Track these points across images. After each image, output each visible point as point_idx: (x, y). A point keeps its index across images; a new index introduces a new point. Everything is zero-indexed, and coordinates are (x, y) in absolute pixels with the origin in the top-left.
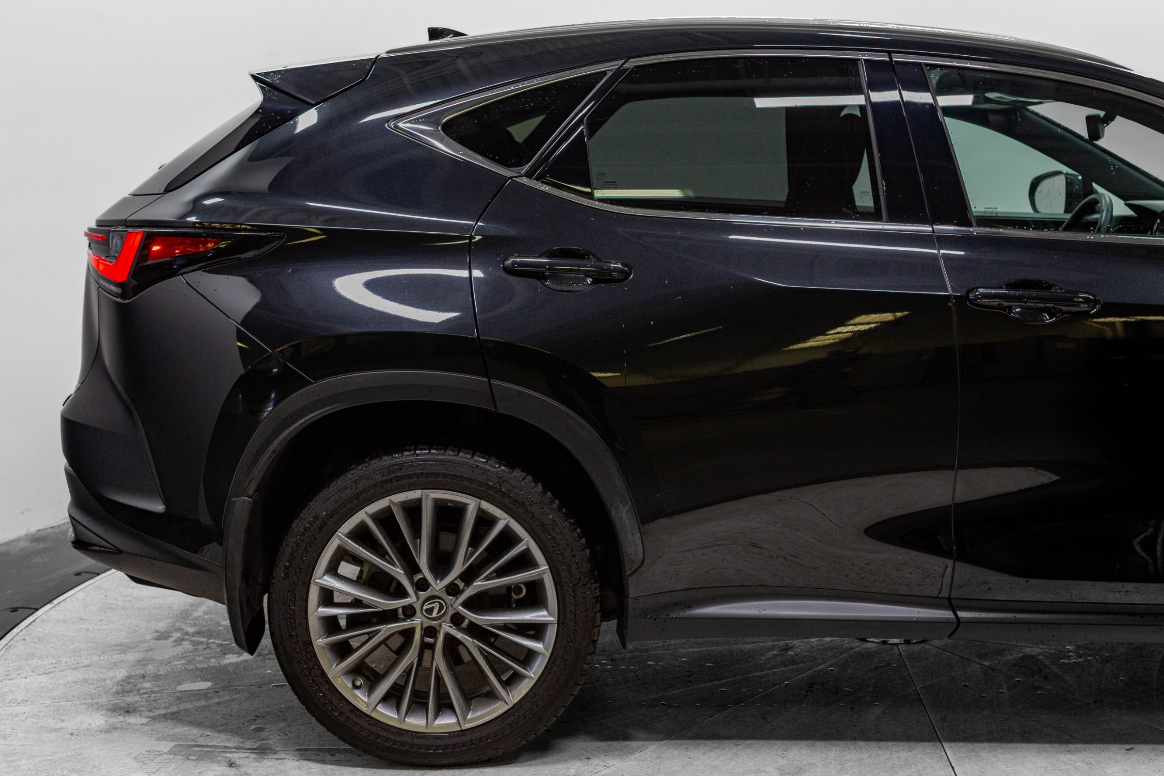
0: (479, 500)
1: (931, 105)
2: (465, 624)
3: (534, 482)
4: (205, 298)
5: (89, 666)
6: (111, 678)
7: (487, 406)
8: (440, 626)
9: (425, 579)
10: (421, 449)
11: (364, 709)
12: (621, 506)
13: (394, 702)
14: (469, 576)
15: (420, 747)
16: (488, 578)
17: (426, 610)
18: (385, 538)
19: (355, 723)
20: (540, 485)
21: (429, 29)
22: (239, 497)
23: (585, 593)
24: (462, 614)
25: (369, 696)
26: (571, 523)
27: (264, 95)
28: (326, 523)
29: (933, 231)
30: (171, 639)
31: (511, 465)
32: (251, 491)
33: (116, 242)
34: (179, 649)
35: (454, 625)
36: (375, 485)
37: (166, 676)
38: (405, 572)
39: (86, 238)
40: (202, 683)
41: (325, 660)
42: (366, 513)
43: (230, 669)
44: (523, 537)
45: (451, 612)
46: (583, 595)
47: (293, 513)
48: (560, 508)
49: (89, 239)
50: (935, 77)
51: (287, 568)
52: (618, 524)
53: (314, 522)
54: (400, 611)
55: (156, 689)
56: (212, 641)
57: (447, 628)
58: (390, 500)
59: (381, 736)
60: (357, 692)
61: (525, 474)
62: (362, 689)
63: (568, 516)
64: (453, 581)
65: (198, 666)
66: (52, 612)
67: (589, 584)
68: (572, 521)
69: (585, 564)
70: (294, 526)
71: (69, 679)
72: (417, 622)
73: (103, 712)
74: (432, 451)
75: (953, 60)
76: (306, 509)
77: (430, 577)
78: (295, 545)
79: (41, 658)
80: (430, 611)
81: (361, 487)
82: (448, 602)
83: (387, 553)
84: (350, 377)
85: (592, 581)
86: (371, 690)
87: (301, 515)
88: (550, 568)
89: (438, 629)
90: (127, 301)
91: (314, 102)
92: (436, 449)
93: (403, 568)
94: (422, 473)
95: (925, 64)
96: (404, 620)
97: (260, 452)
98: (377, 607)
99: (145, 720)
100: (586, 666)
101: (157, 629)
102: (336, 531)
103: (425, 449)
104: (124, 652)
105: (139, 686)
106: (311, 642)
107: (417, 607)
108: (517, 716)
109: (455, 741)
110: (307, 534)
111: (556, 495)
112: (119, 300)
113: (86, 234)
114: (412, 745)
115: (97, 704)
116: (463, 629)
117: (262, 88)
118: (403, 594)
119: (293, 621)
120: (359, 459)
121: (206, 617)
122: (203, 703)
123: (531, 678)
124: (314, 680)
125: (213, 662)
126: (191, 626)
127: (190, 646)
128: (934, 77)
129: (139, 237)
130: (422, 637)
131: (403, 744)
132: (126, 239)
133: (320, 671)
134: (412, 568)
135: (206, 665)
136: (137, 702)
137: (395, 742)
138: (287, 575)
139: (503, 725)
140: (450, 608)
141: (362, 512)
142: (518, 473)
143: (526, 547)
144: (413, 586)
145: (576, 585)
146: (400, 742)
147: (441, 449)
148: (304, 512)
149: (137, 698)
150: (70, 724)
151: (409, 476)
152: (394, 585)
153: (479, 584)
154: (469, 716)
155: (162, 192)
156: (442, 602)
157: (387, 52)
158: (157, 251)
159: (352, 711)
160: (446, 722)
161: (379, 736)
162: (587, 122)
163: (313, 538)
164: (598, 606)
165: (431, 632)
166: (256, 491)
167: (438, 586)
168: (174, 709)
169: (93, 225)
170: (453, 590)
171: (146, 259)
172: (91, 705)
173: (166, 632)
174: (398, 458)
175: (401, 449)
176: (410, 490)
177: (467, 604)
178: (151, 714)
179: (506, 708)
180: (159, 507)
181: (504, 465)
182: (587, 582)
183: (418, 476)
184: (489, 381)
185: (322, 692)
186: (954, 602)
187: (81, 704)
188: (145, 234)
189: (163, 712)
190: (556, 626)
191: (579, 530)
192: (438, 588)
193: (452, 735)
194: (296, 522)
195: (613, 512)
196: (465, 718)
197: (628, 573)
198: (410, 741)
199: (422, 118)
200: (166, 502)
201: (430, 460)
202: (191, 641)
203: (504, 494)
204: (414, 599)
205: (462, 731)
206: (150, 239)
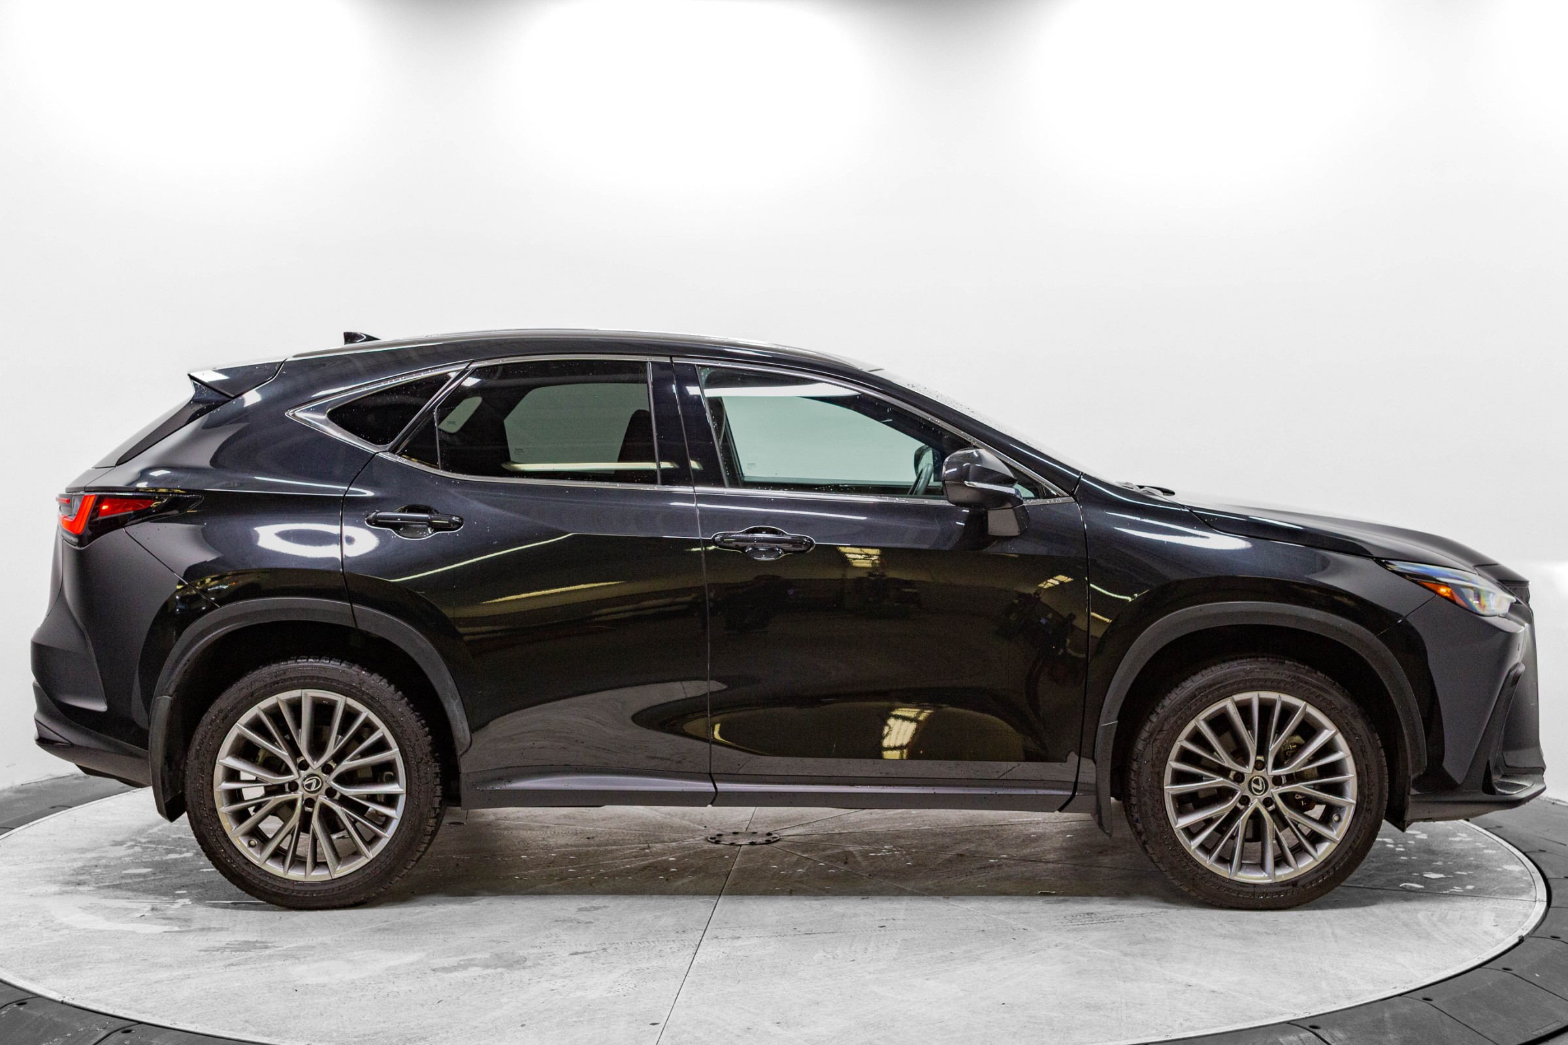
0: (345, 697)
1: (699, 397)
2: (337, 796)
3: (388, 683)
4: (140, 545)
5: (52, 860)
6: (69, 867)
7: (349, 623)
8: (317, 797)
9: (305, 761)
10: (302, 659)
11: (256, 862)
12: (452, 700)
13: (282, 858)
14: (339, 757)
15: (299, 892)
16: (352, 760)
17: (306, 785)
18: (274, 728)
19: (249, 873)
20: (393, 687)
21: (345, 333)
22: (162, 695)
23: (427, 769)
24: (334, 788)
25: (260, 854)
26: (416, 715)
27: (196, 390)
28: (228, 716)
29: (694, 492)
30: (125, 846)
31: (371, 671)
32: (171, 691)
33: (77, 504)
34: (131, 851)
35: (328, 797)
36: (265, 686)
37: (115, 866)
38: (289, 755)
39: (57, 503)
40: (144, 869)
41: (228, 824)
42: (259, 708)
43: (170, 862)
44: (379, 727)
45: (325, 787)
46: (425, 771)
47: (204, 709)
48: (408, 704)
49: (60, 503)
50: (705, 374)
51: (197, 751)
52: (450, 714)
53: (219, 715)
54: (287, 785)
55: (105, 872)
56: (160, 846)
57: (322, 799)
58: (277, 698)
59: (268, 883)
60: (251, 850)
61: (381, 678)
62: (256, 848)
63: (414, 710)
64: (327, 762)
65: (144, 860)
66: (26, 830)
67: (430, 763)
68: (417, 714)
69: (427, 747)
70: (203, 718)
71: (35, 867)
72: (299, 795)
73: (59, 885)
74: (309, 660)
75: (718, 362)
76: (213, 705)
77: (308, 759)
78: (204, 733)
79: (13, 856)
80: (309, 786)
81: (254, 688)
82: (323, 779)
83: (276, 741)
84: (247, 603)
85: (433, 760)
86: (262, 850)
87: (209, 710)
88: (400, 750)
89: (315, 800)
90: (82, 548)
91: (233, 396)
92: (313, 659)
93: (288, 751)
94: (301, 676)
95: (698, 365)
96: (290, 793)
97: (177, 662)
98: (268, 782)
99: (92, 888)
100: (428, 828)
101: (115, 840)
102: (236, 722)
103: (304, 658)
104: (83, 853)
105: (91, 871)
106: (216, 810)
107: (299, 782)
108: (374, 867)
109: (327, 887)
110: (213, 724)
111: (405, 694)
112: (77, 548)
113: (57, 499)
114: (293, 891)
115: (54, 880)
116: (335, 800)
117: (195, 385)
118: (288, 771)
119: (201, 792)
120: (255, 667)
121: (159, 833)
122: (141, 879)
123: (386, 837)
124: (217, 839)
125: (157, 858)
126: (144, 838)
127: (141, 850)
128: (703, 375)
129: (92, 499)
130: (303, 807)
131: (286, 890)
132: (84, 500)
133: (222, 833)
134: (295, 752)
135: (150, 860)
136: (88, 879)
137: (280, 888)
138: (197, 758)
139: (364, 875)
140: (325, 784)
141: (256, 707)
142: (375, 677)
143: (382, 735)
144: (296, 766)
145: (420, 762)
146: (284, 888)
147: (317, 659)
148: (212, 707)
149: (89, 877)
150: (31, 891)
151: (291, 679)
152: (284, 767)
153: (347, 764)
154: (338, 869)
155: (114, 465)
156: (316, 777)
157: (294, 357)
158: (106, 510)
159: (247, 864)
160: (320, 875)
161: (267, 884)
162: (438, 410)
163: (217, 728)
164: (438, 780)
165: (310, 802)
166: (175, 691)
167: (315, 766)
168: (118, 882)
169: (64, 492)
170: (327, 769)
171: (97, 516)
172: (48, 881)
173: (122, 841)
174: (283, 665)
175: (286, 658)
176: (292, 690)
177: (338, 780)
178: (98, 885)
179: (367, 861)
180: (102, 707)
181: (365, 671)
182: (428, 761)
183: (298, 678)
184: (351, 605)
185: (223, 848)
186: (714, 777)
187: (42, 880)
188: (97, 497)
189: (107, 884)
190: (405, 795)
191: (423, 722)
192: (315, 767)
193: (324, 883)
194: (206, 715)
195: (446, 706)
196: (335, 870)
197: (459, 753)
198: (291, 887)
199: (313, 407)
200: (108, 704)
201: (308, 666)
202: (141, 847)
203: (363, 691)
204: (297, 777)
205: (333, 880)
206: (100, 501)
